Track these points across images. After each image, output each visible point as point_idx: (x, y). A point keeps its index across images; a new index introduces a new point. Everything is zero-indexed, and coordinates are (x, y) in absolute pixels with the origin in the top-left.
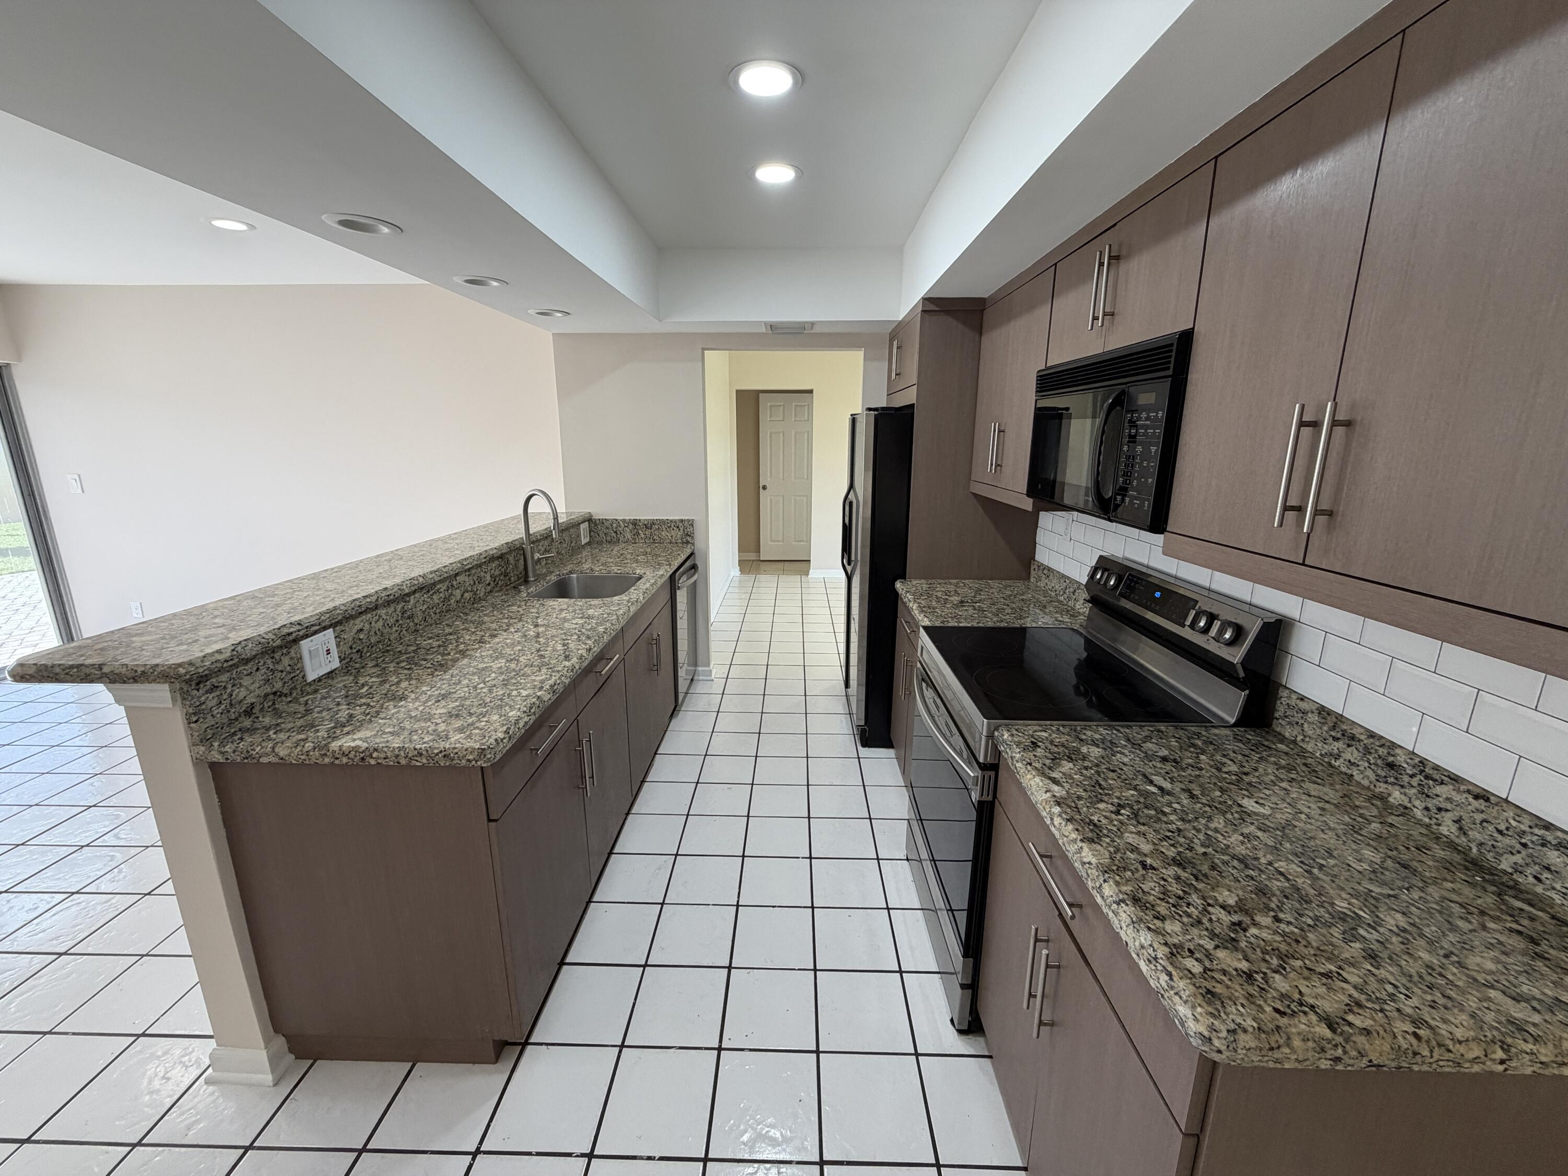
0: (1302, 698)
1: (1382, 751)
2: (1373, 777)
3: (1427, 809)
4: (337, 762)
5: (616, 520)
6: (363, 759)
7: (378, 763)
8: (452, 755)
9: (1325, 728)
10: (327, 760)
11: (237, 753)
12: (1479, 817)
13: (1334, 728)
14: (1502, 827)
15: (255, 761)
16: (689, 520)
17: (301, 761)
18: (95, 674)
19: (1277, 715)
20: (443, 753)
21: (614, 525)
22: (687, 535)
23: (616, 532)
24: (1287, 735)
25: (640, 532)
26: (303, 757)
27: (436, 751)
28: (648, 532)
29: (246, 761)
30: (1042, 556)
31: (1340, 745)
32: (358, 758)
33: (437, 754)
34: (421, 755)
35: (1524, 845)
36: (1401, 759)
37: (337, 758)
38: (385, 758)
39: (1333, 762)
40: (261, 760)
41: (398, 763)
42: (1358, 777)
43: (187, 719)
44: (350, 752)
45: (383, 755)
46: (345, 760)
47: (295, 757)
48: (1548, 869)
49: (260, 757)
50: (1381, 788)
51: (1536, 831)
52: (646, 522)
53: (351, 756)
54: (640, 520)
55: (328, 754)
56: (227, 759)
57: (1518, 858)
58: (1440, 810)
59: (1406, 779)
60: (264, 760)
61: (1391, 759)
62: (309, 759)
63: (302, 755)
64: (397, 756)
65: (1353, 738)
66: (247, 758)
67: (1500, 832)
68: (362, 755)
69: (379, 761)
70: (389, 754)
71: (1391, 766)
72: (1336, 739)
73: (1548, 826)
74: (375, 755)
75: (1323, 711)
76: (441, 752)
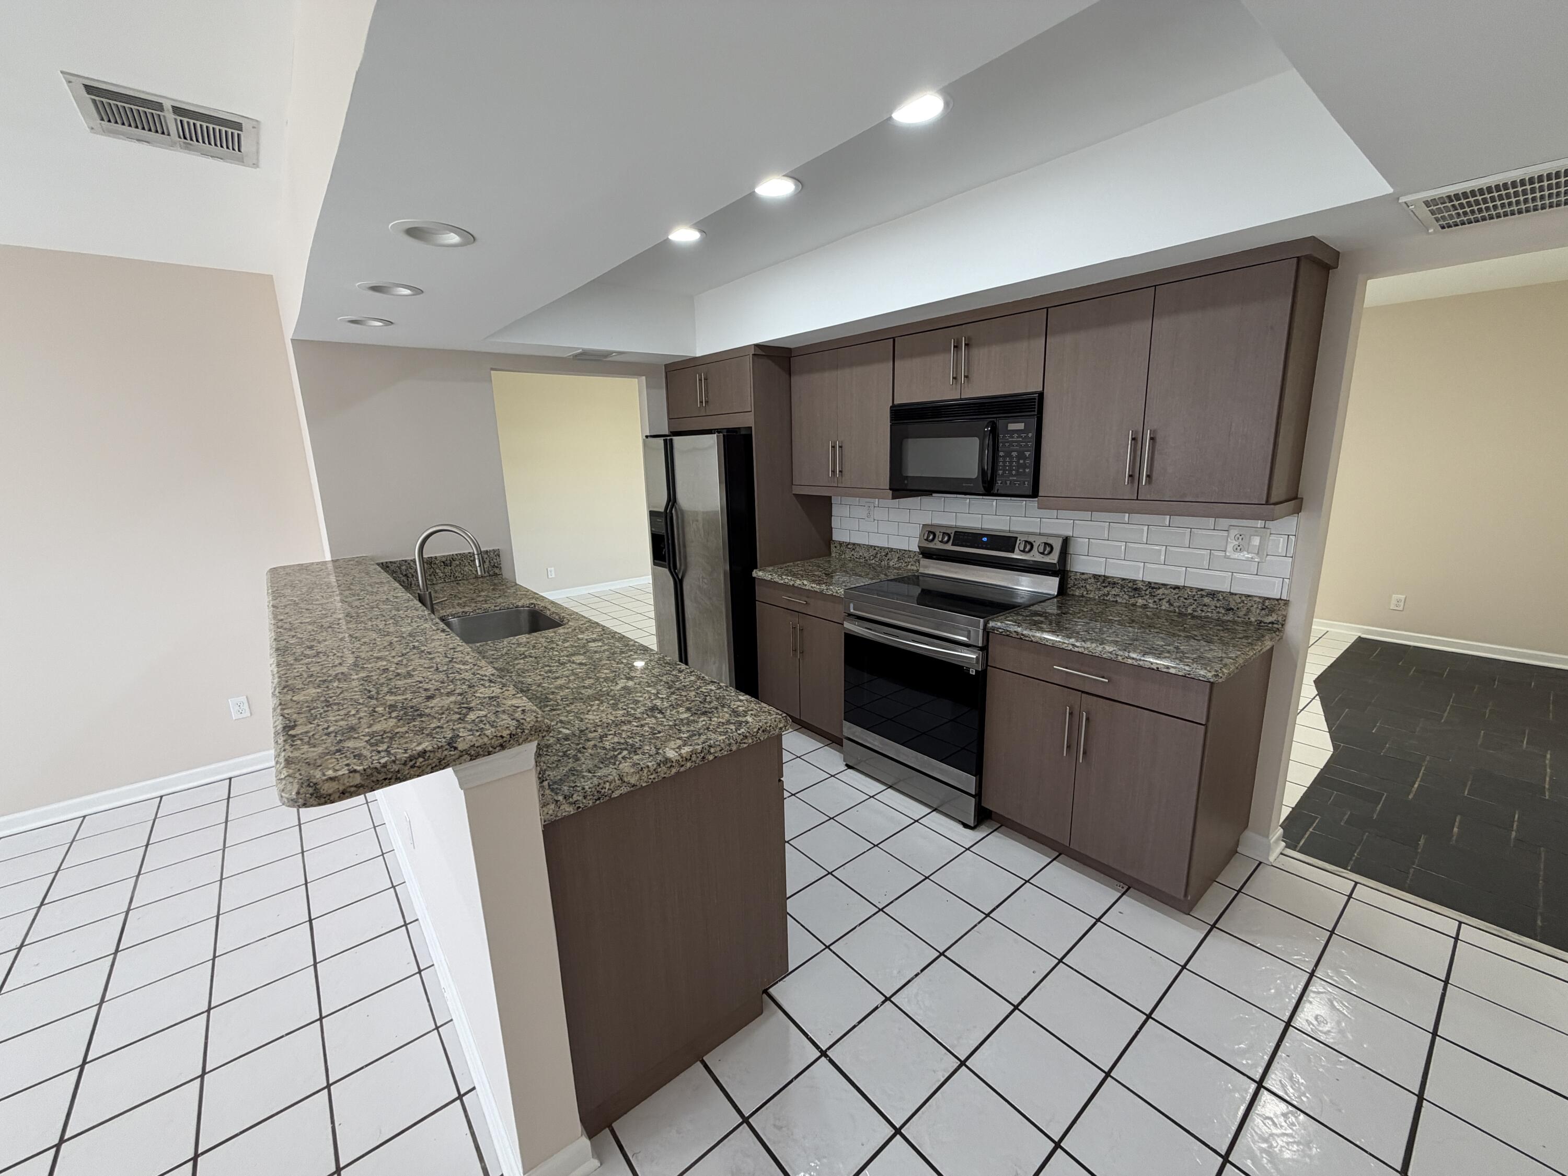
0: (1083, 574)
1: (1130, 585)
2: (1127, 597)
3: (1155, 602)
4: (682, 769)
5: (406, 561)
6: (704, 758)
7: (716, 757)
8: (768, 728)
9: (1099, 584)
10: (674, 771)
11: (589, 798)
12: (1176, 597)
13: (1104, 582)
14: (1186, 597)
15: (607, 798)
16: (494, 551)
17: (650, 781)
18: (451, 755)
19: (1069, 586)
20: (761, 730)
21: (404, 567)
22: (494, 566)
23: (406, 575)
24: (1077, 594)
25: (437, 571)
26: (652, 777)
27: (755, 730)
28: (447, 570)
29: (598, 802)
30: (839, 535)
31: (1108, 589)
32: (699, 759)
33: (757, 732)
34: (746, 737)
35: (1195, 600)
36: (1140, 585)
37: (682, 766)
38: (721, 751)
39: (1106, 598)
40: (612, 796)
41: (731, 751)
42: (1119, 600)
43: (540, 778)
44: (691, 756)
45: (718, 749)
46: (689, 764)
47: (646, 779)
48: (1205, 605)
49: (613, 792)
50: (1132, 601)
51: (1199, 593)
52: (444, 559)
53: (693, 759)
54: (436, 558)
55: (674, 764)
56: (579, 807)
57: (1194, 606)
58: (1160, 600)
59: (1143, 592)
60: (616, 795)
61: (1135, 586)
62: (658, 776)
63: (652, 774)
64: (730, 744)
65: (1115, 583)
66: (599, 799)
67: (1186, 599)
68: (702, 755)
69: (716, 755)
70: (723, 745)
71: (1136, 589)
72: (1105, 587)
73: (1202, 590)
74: (712, 750)
75: (1095, 576)
76: (759, 729)
